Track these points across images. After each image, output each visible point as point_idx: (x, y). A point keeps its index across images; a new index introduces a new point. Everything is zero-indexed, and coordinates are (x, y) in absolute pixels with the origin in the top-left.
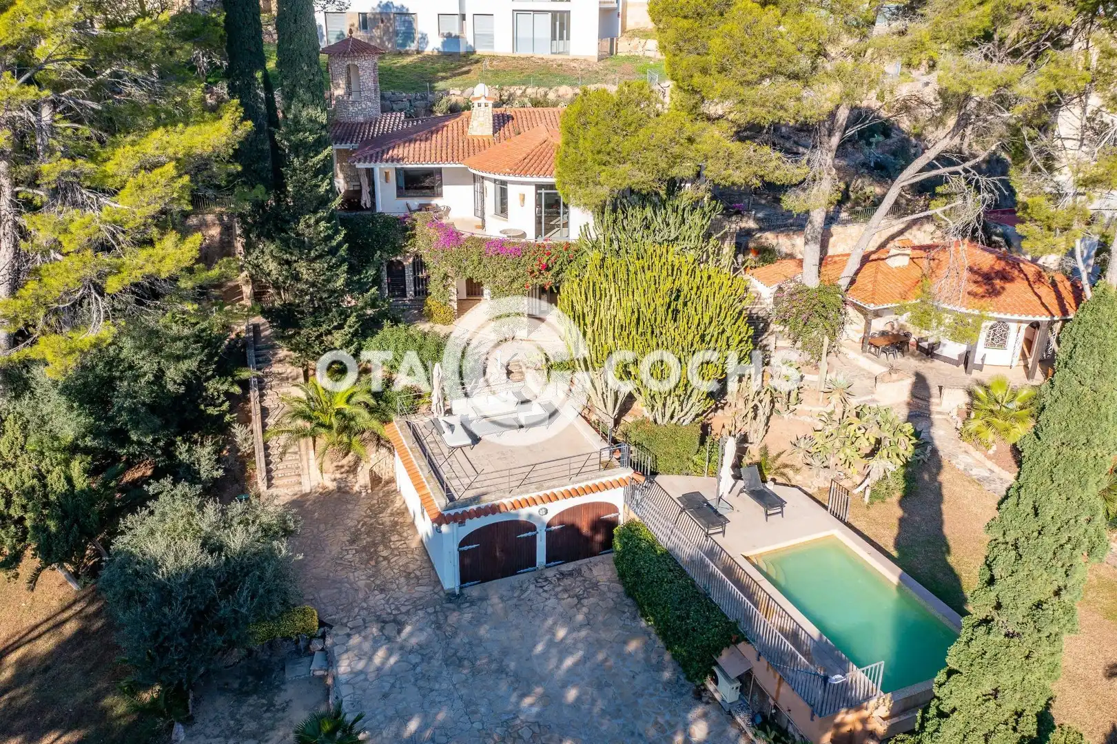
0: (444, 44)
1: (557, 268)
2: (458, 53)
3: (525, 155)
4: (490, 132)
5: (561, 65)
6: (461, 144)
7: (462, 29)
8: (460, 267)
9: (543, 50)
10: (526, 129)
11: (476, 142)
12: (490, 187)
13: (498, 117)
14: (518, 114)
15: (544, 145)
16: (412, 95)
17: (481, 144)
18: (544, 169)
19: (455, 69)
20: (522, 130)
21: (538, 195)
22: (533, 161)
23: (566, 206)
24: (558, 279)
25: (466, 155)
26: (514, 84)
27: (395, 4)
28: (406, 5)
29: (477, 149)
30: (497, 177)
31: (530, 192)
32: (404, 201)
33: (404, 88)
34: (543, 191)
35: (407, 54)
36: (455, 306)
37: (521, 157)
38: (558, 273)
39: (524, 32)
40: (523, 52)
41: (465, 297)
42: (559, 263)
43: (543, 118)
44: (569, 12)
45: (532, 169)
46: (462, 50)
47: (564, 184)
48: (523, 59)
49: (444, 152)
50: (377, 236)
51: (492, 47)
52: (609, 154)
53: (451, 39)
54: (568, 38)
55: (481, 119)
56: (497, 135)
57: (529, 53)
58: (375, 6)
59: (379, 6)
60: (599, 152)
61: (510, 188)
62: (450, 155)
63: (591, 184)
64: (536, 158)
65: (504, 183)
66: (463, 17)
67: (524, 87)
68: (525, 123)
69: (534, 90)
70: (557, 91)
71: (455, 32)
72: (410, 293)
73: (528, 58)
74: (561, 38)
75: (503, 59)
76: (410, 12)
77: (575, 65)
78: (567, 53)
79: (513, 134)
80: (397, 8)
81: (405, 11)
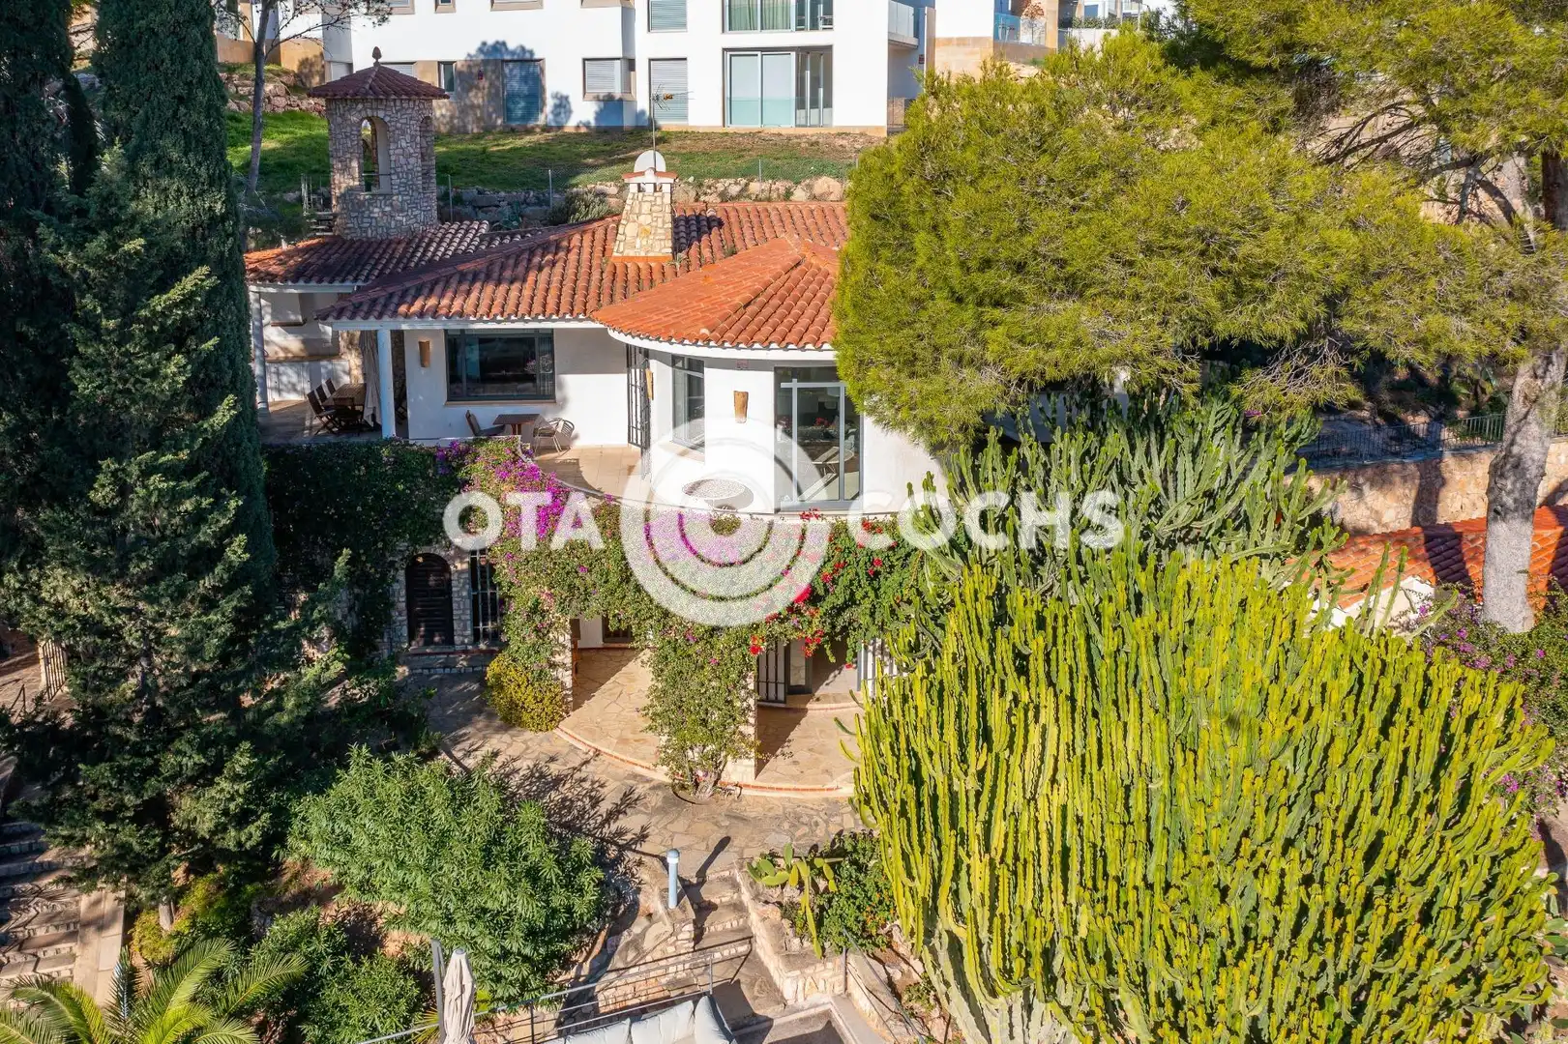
0: (599, 116)
1: (837, 597)
2: (620, 128)
3: (748, 295)
4: (665, 248)
5: (817, 143)
6: (596, 276)
7: (627, 85)
8: (571, 587)
9: (783, 120)
10: (750, 244)
11: (632, 273)
12: (662, 377)
13: (687, 220)
14: (732, 214)
15: (795, 273)
16: (519, 194)
17: (644, 274)
18: (798, 328)
19: (611, 153)
20: (739, 245)
21: (782, 397)
22: (767, 311)
23: (853, 420)
24: (840, 623)
25: (605, 299)
26: (726, 175)
27: (511, 46)
28: (528, 47)
29: (632, 287)
30: (677, 349)
31: (761, 387)
32: (462, 409)
33: (507, 183)
34: (795, 385)
35: (530, 131)
36: (567, 678)
37: (738, 300)
38: (840, 610)
39: (746, 89)
40: (745, 123)
41: (600, 643)
42: (843, 581)
43: (787, 221)
44: (829, 48)
45: (767, 328)
46: (628, 122)
47: (863, 364)
48: (742, 135)
49: (553, 292)
50: (378, 497)
51: (685, 117)
52: (1020, 268)
53: (611, 105)
54: (828, 104)
55: (644, 219)
56: (682, 255)
57: (755, 126)
58: (473, 52)
59: (480, 50)
60: (986, 264)
61: (710, 376)
62: (565, 299)
63: (945, 363)
64: (775, 301)
65: (696, 364)
66: (631, 64)
67: (744, 181)
68: (747, 233)
69: (765, 186)
70: (810, 187)
71: (617, 92)
72: (463, 634)
73: (752, 135)
74: (814, 104)
75: (707, 136)
76: (536, 57)
77: (844, 142)
78: (829, 126)
79: (719, 255)
80: (513, 53)
81: (528, 56)
